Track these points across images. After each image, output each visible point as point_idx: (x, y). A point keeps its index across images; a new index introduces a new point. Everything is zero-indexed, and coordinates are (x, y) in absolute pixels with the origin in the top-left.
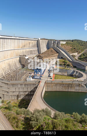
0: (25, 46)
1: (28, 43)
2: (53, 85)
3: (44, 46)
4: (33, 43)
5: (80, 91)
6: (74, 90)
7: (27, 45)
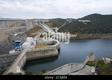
0: (13, 26)
1: (16, 23)
2: (32, 53)
3: (31, 25)
4: (21, 23)
5: (54, 54)
6: (49, 54)
7: (15, 24)
